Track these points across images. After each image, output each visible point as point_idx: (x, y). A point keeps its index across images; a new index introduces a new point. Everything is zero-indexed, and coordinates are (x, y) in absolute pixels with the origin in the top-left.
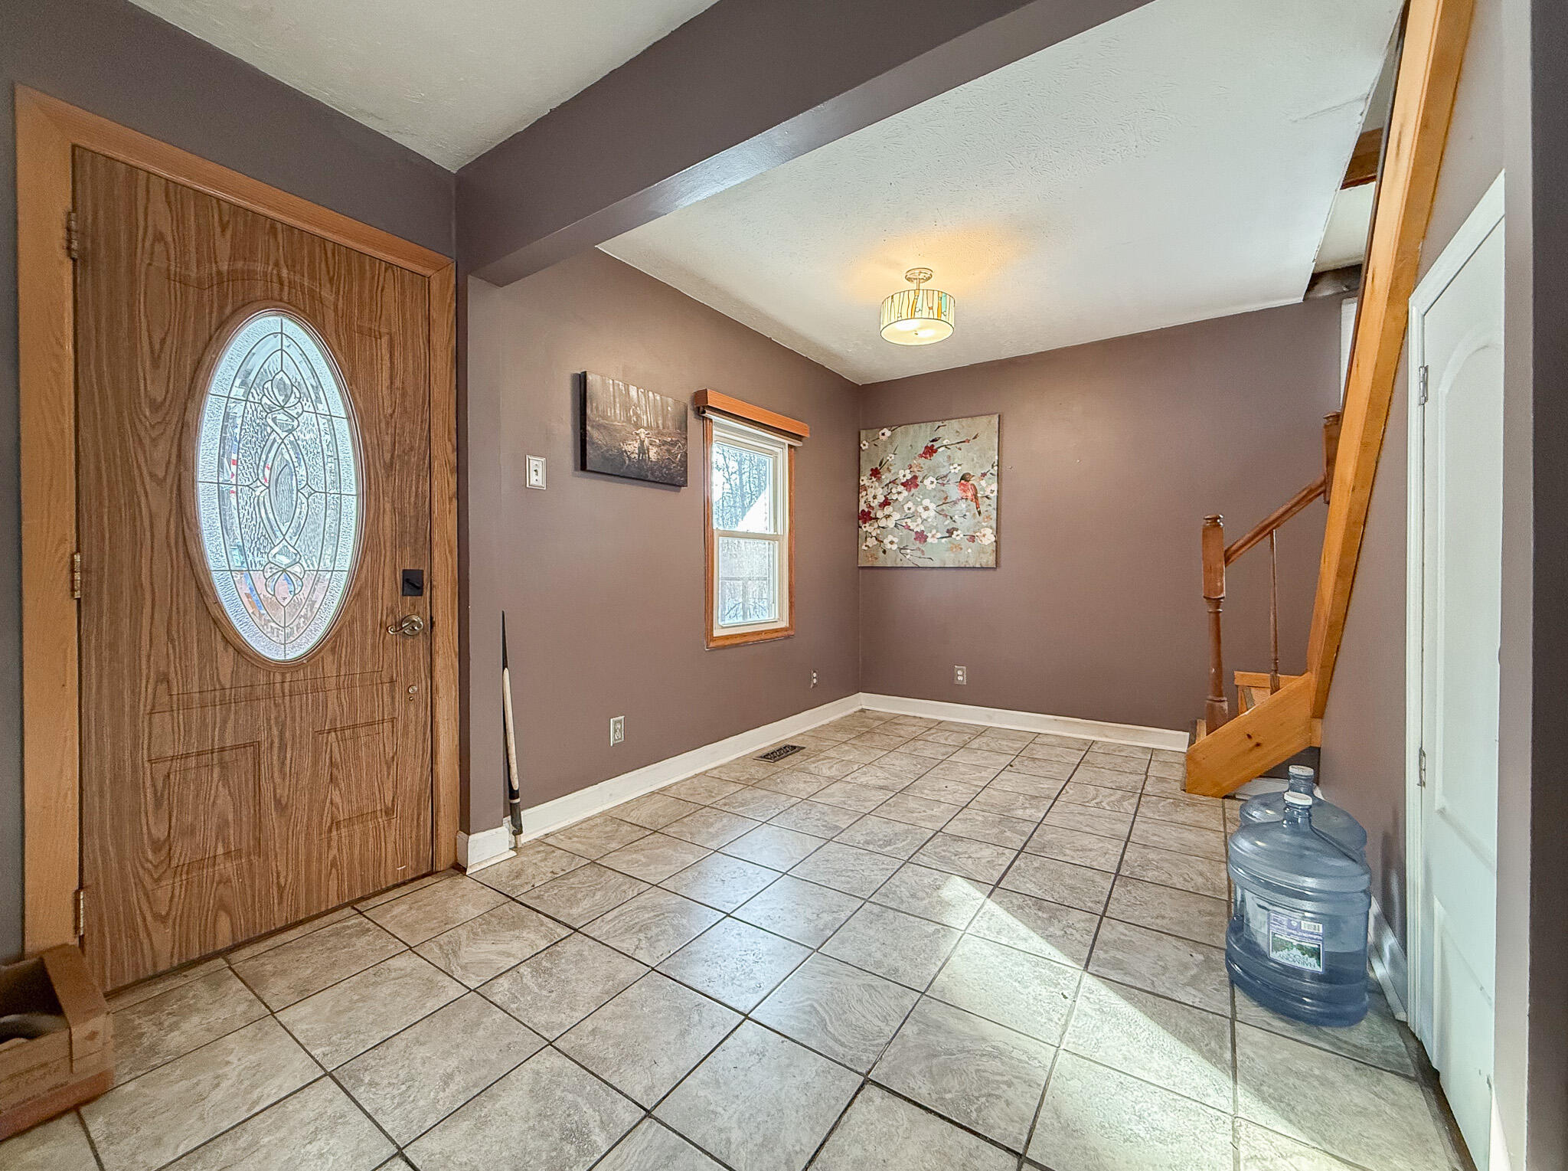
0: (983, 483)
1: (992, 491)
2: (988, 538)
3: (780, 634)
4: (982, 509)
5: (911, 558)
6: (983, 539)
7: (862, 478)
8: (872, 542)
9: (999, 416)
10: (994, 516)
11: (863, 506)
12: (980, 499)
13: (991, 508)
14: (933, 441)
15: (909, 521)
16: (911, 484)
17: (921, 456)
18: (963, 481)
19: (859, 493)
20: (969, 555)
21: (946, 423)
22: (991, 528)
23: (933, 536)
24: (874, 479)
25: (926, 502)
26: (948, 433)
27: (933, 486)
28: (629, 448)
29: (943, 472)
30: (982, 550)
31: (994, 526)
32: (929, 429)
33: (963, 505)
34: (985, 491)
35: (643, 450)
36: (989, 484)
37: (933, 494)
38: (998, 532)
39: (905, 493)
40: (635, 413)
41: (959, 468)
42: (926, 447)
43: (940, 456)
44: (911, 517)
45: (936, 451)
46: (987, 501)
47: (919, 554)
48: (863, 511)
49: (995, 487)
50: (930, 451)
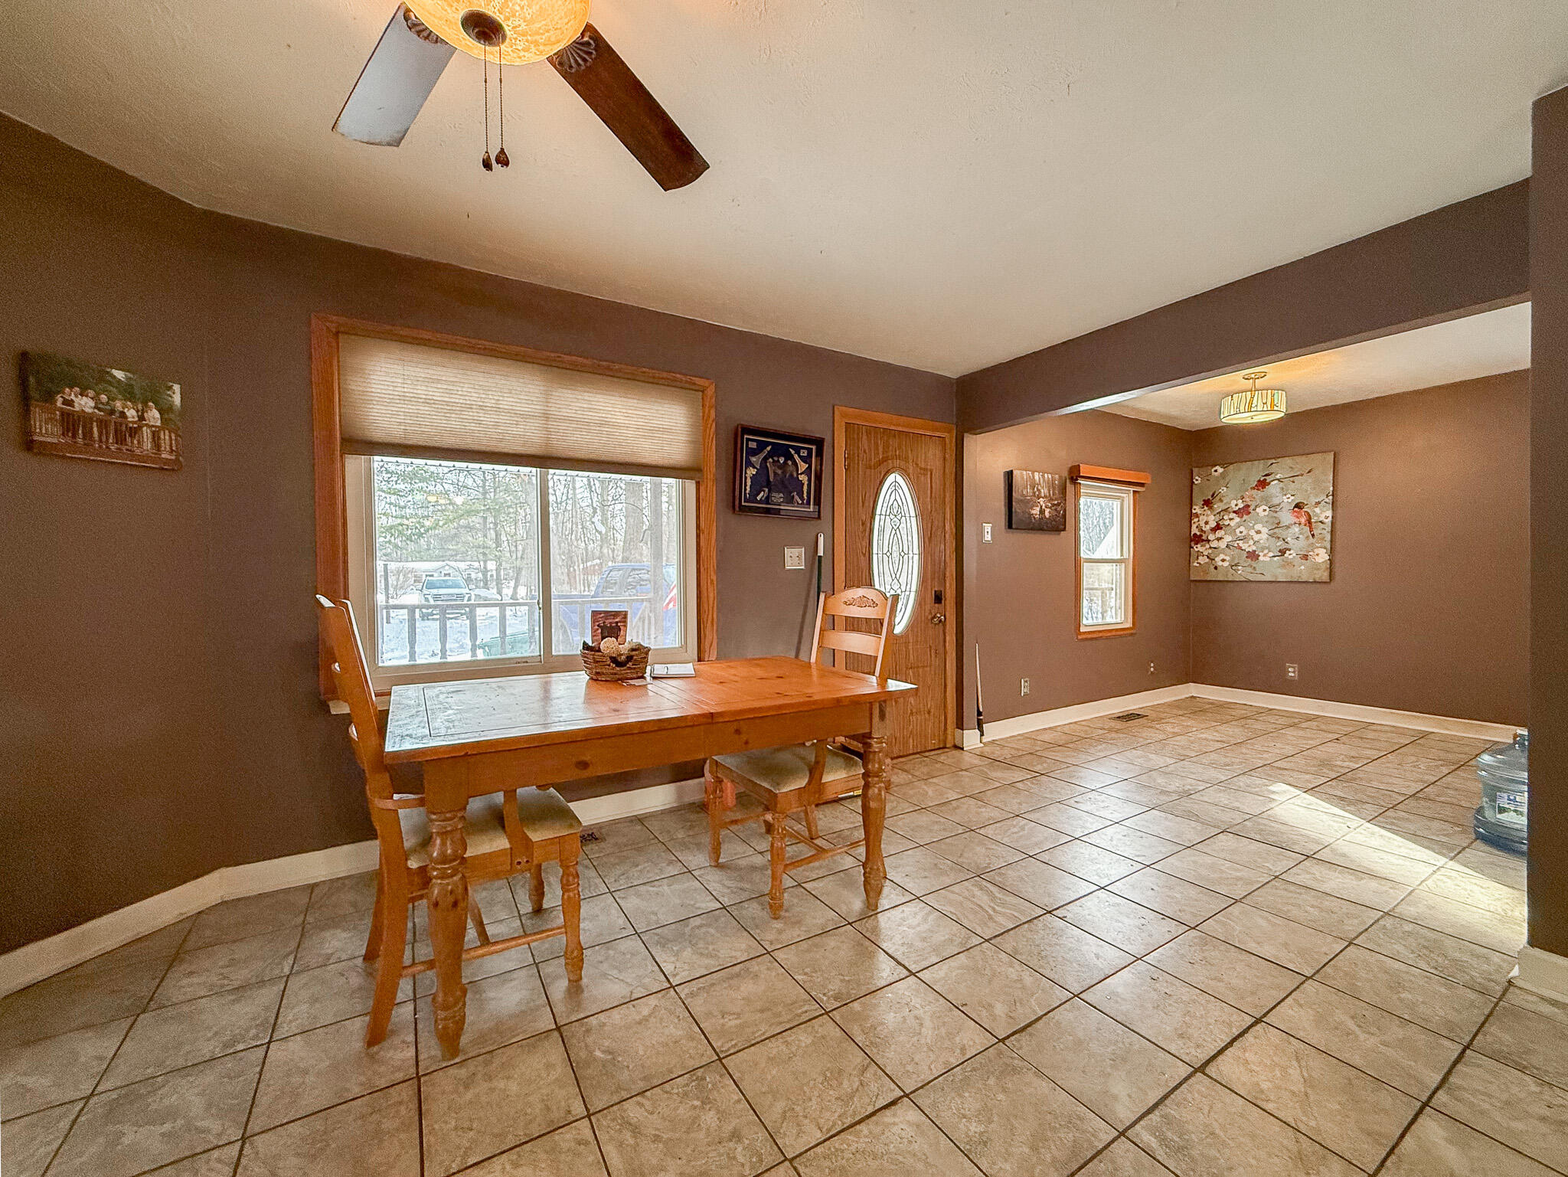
0: (1317, 510)
1: (1327, 518)
2: (1322, 556)
3: (1125, 632)
4: (1315, 532)
5: (1242, 573)
6: (1316, 557)
7: (1194, 507)
8: (1203, 560)
9: (1335, 454)
10: (1328, 537)
11: (1195, 530)
12: (1313, 525)
13: (1325, 532)
14: (1266, 475)
15: (1241, 543)
16: (1242, 512)
17: (1254, 488)
18: (1296, 509)
19: (1191, 520)
20: (1302, 571)
21: (1279, 460)
22: (1325, 548)
23: (1265, 555)
24: (1206, 508)
25: (1258, 527)
26: (1281, 469)
27: (1266, 513)
28: (1033, 512)
29: (1276, 501)
30: (1316, 567)
31: (1329, 547)
32: (1261, 466)
33: (1296, 529)
34: (1319, 517)
35: (1042, 512)
36: (1322, 511)
37: (1266, 519)
38: (1332, 551)
39: (1237, 520)
40: (1038, 490)
41: (1293, 498)
42: (1259, 481)
43: (1274, 488)
44: (1244, 539)
45: (1269, 484)
46: (1322, 526)
47: (1250, 570)
48: (1195, 534)
49: (1329, 513)
50: (1262, 484)
